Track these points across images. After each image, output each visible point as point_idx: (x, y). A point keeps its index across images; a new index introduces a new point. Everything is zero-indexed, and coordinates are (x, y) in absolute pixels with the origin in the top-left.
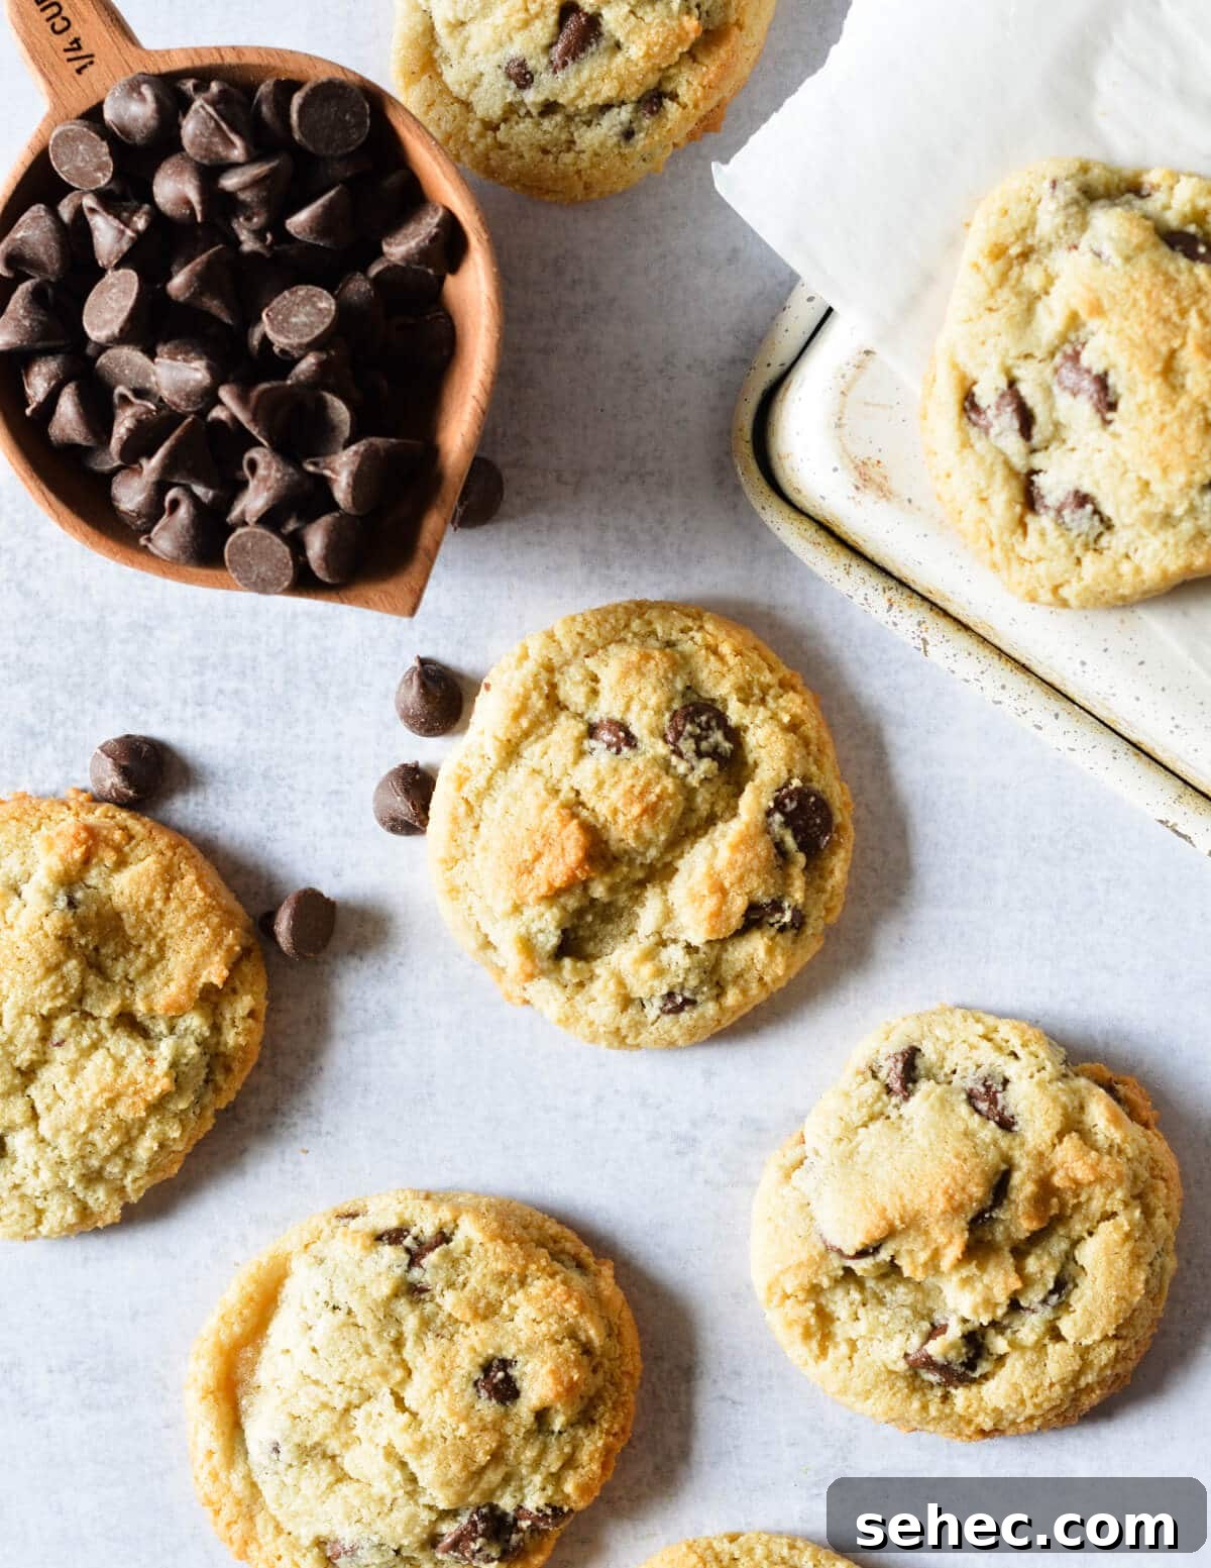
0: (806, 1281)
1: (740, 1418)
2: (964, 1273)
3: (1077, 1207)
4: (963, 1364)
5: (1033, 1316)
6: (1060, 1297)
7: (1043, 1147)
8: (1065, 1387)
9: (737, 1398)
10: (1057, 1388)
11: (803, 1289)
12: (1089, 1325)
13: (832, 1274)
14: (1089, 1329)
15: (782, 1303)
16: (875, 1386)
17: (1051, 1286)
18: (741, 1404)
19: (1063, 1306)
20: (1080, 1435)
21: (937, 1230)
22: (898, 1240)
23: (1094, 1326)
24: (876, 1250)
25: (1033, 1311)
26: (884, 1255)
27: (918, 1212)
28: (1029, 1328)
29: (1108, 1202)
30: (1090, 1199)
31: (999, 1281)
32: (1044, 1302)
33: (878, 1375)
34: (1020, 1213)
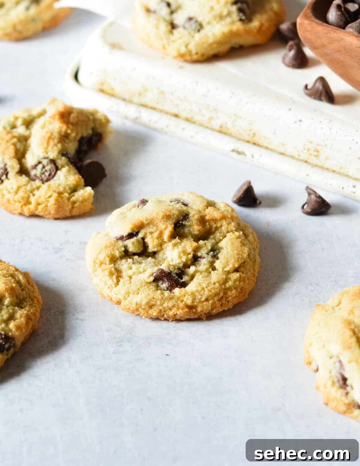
0: (109, 254)
1: (85, 324)
2: (174, 241)
3: (217, 228)
4: (177, 274)
5: (204, 259)
6: (214, 253)
7: (200, 209)
8: (221, 285)
9: (83, 319)
10: (217, 284)
11: (108, 257)
12: (227, 263)
13: (120, 250)
14: (227, 264)
15: (100, 266)
16: (141, 287)
17: (210, 248)
18: (85, 320)
19: (215, 257)
20: (229, 320)
21: (161, 224)
22: (146, 228)
23: (229, 263)
24: (137, 233)
25: (204, 258)
26: (141, 235)
27: (153, 219)
28: (203, 264)
29: (229, 226)
30: (221, 226)
31: (189, 245)
32: (208, 254)
33: (142, 283)
34: (194, 223)
